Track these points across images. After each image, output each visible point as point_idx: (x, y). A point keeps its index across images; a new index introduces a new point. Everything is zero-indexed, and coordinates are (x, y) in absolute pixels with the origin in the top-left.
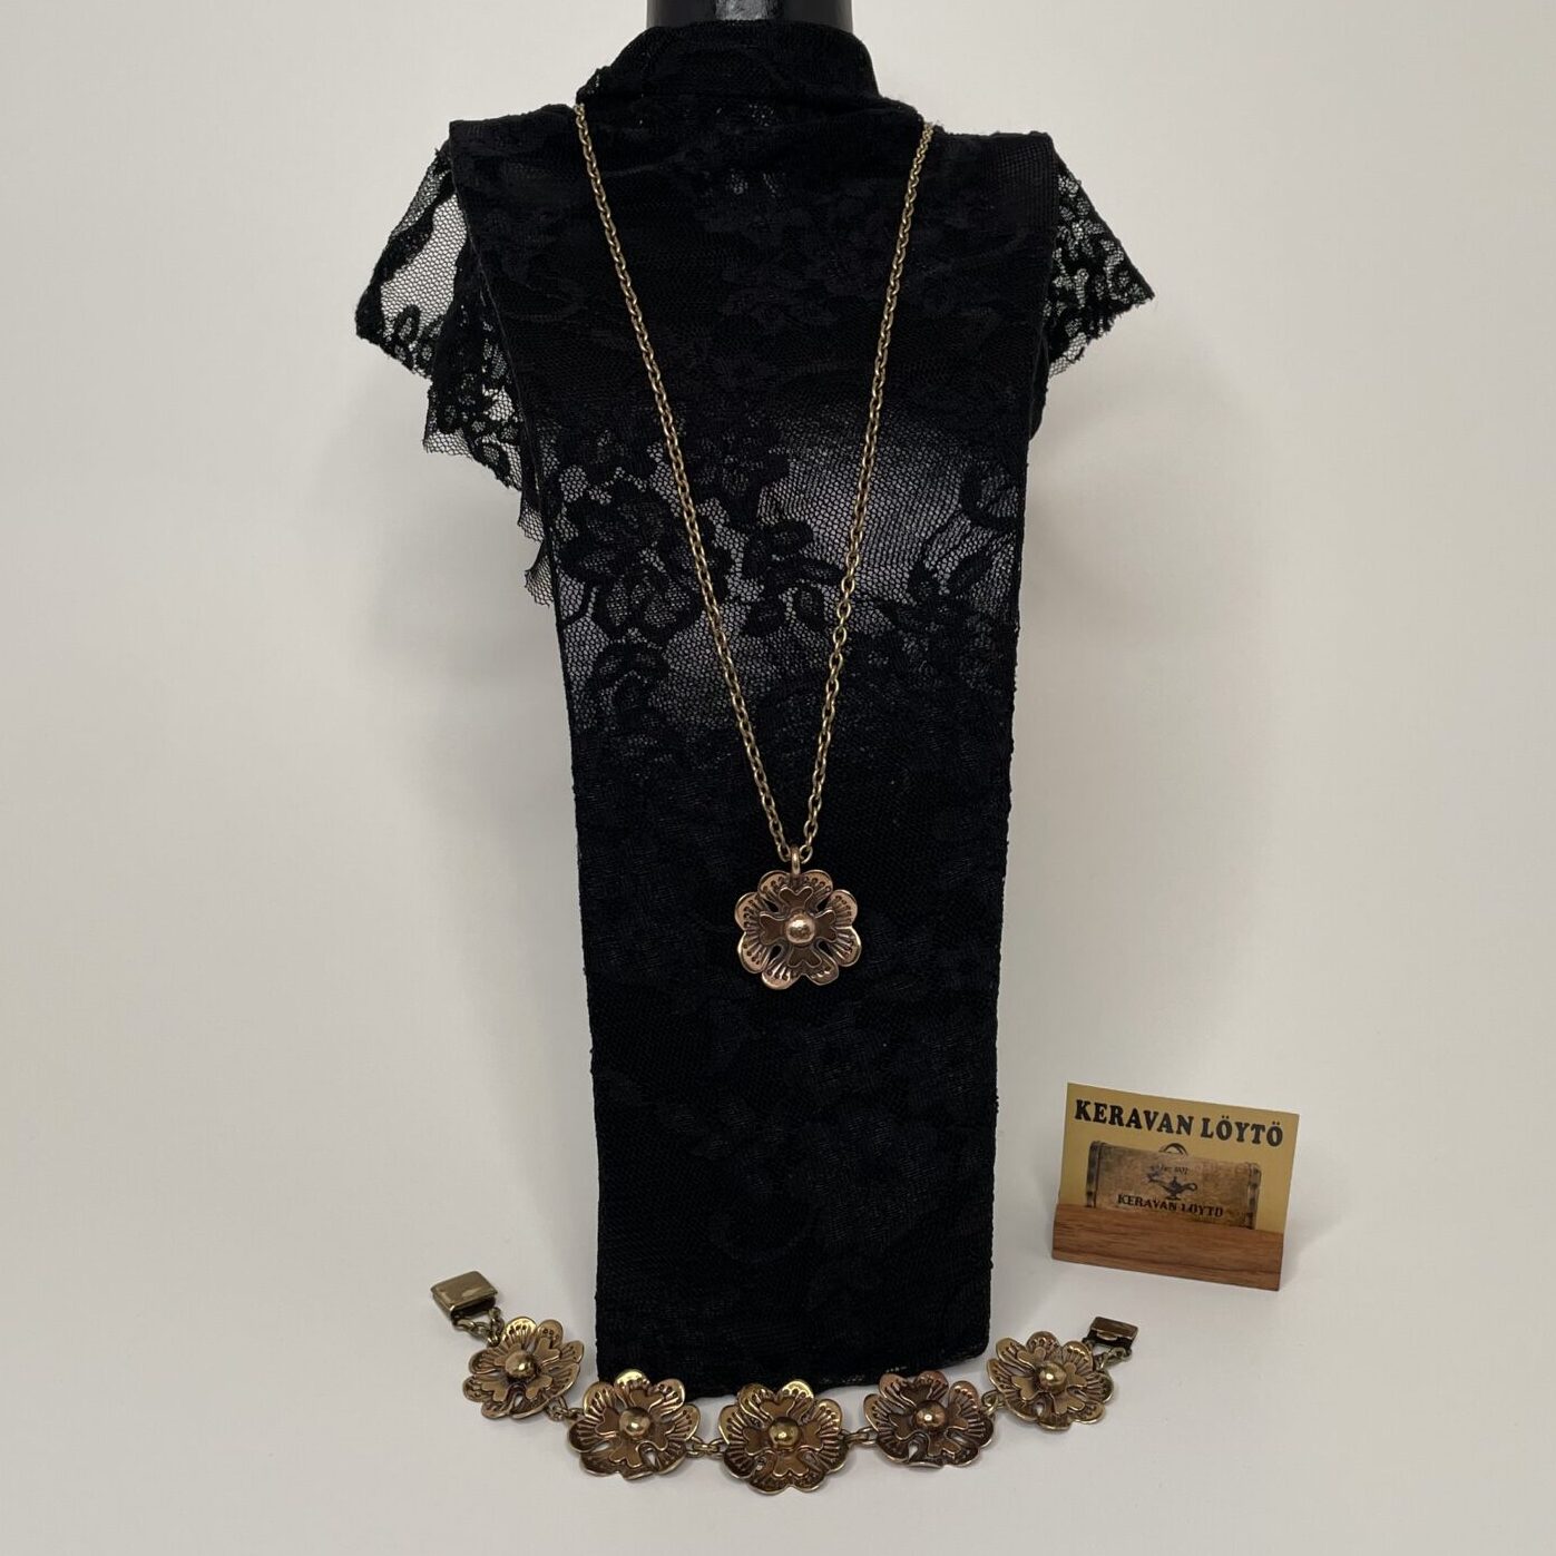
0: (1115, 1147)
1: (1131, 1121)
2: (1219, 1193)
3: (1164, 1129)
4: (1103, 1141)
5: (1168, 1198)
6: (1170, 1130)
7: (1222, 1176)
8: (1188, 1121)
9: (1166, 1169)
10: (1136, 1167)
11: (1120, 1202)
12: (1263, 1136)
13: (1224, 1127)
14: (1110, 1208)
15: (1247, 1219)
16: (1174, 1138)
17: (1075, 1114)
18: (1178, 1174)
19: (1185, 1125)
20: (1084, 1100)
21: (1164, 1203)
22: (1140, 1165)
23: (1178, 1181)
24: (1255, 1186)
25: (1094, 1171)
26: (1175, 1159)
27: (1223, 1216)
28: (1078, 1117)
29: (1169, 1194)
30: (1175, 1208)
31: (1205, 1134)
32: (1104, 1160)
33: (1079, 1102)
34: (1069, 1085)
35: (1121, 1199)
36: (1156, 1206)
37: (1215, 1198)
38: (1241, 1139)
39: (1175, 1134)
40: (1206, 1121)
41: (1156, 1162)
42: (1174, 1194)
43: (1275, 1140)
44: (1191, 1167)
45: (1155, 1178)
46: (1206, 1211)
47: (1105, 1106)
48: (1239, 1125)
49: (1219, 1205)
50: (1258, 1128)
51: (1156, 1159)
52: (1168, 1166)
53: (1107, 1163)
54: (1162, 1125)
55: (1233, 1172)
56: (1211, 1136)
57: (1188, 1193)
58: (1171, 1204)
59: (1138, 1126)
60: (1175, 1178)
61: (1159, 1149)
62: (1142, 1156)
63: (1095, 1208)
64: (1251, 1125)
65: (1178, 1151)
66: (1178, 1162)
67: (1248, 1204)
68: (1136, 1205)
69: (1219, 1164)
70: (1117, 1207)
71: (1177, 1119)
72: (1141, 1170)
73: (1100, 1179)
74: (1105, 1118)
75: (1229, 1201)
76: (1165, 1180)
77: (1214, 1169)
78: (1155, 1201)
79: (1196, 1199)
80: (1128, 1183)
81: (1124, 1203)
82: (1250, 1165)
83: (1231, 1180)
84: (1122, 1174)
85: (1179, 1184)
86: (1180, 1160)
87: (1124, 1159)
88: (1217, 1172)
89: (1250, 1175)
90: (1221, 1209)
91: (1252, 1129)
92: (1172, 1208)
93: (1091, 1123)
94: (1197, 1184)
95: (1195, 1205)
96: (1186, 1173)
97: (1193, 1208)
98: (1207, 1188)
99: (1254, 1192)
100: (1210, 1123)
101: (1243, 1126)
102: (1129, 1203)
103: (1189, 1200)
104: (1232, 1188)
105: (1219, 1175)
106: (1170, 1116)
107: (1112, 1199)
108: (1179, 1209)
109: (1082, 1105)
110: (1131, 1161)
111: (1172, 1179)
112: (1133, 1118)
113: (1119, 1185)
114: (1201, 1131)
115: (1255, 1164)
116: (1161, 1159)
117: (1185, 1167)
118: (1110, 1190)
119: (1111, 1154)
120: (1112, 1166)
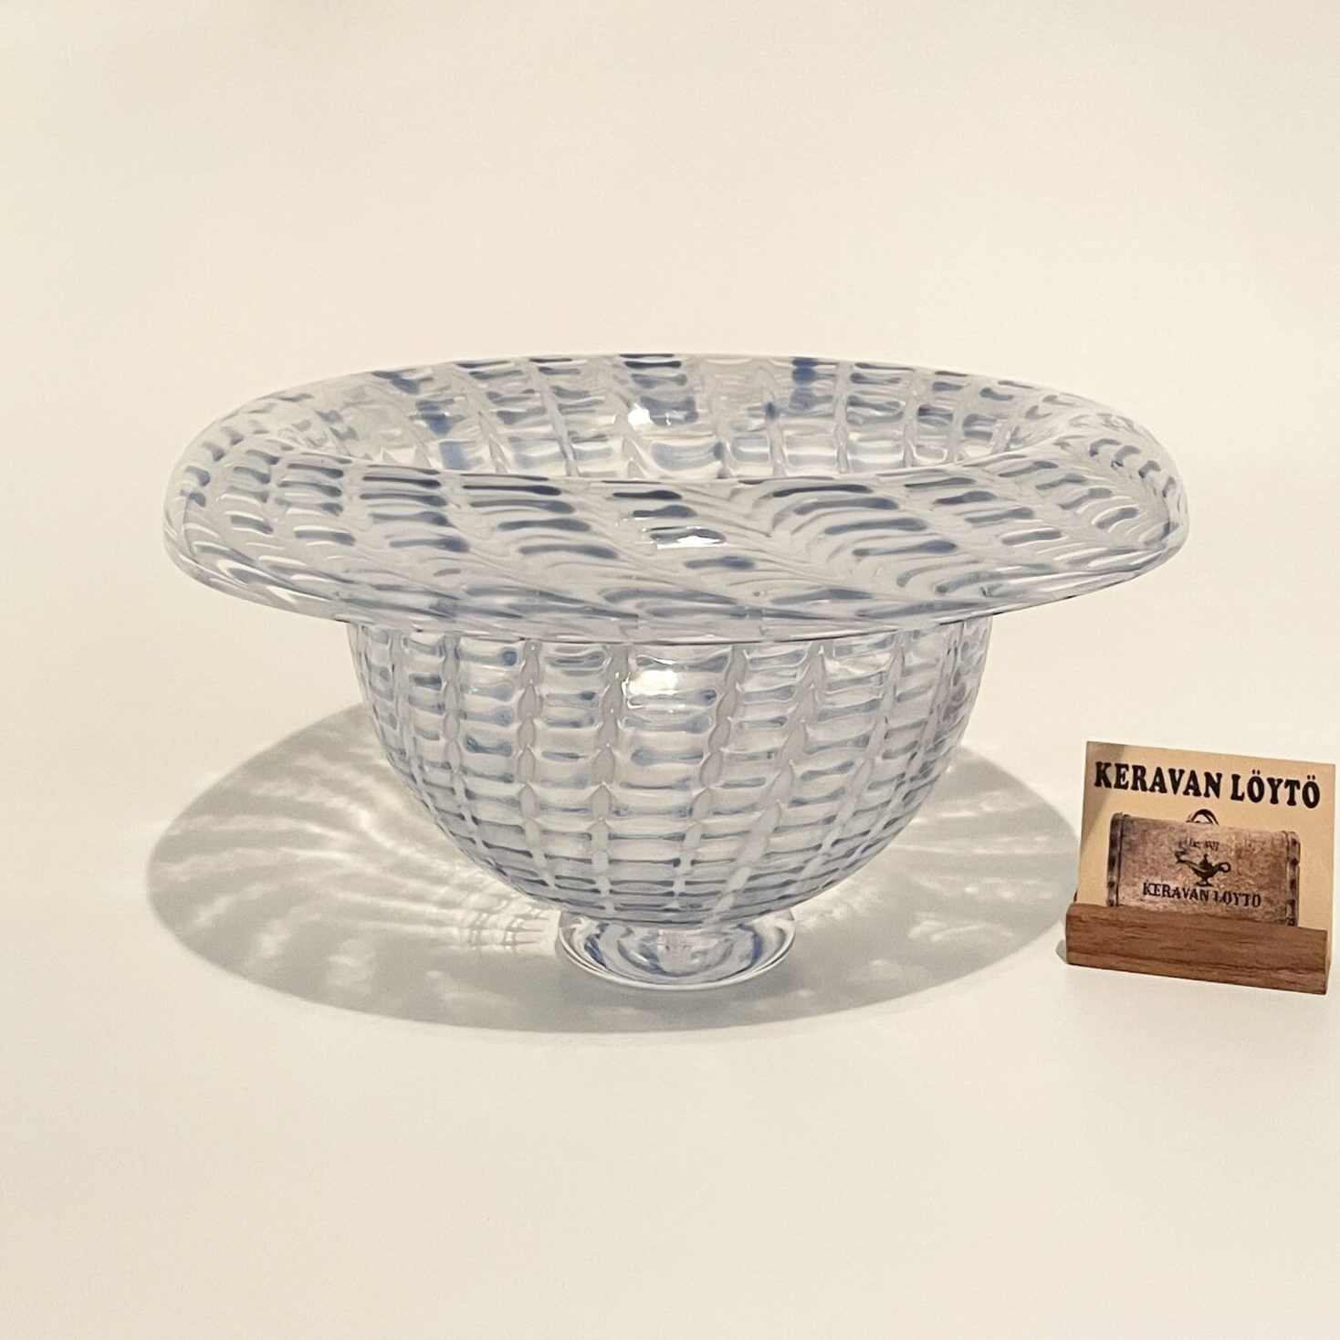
0: (1138, 820)
1: (1155, 783)
2: (1256, 873)
3: (1191, 791)
4: (1124, 813)
5: (1198, 884)
6: (1197, 793)
7: (1256, 852)
8: (1215, 779)
9: (1195, 846)
10: (1161, 845)
11: (1145, 893)
12: (1299, 794)
13: (1255, 785)
14: (1134, 903)
15: (1289, 907)
16: (1201, 802)
17: (1094, 781)
18: (1209, 852)
19: (1213, 782)
20: (1104, 761)
21: (1195, 890)
22: (1166, 843)
23: (1209, 861)
24: (1295, 863)
25: (1115, 853)
26: (1204, 832)
27: (1260, 907)
28: (1098, 784)
29: (1200, 879)
30: (1207, 898)
31: (1235, 797)
32: (1125, 839)
33: (1099, 764)
34: (1088, 743)
35: (1146, 891)
36: (1186, 895)
37: (1252, 883)
38: (1274, 800)
39: (1202, 796)
40: (1236, 778)
41: (1183, 835)
42: (1205, 879)
43: (1312, 799)
44: (1222, 841)
45: (1183, 858)
46: (1243, 899)
47: (1126, 767)
48: (1271, 781)
49: (1255, 890)
50: (1292, 784)
51: (1185, 831)
52: (1197, 840)
53: (1131, 840)
54: (1189, 787)
55: (1268, 845)
56: (1241, 798)
57: (1220, 875)
58: (1202, 891)
59: (1163, 790)
60: (1206, 856)
61: (1186, 818)
62: (1168, 828)
63: (1117, 905)
64: (1284, 781)
65: (1207, 820)
66: (1207, 834)
67: (1288, 885)
68: (1164, 896)
69: (1254, 835)
70: (1142, 900)
71: (1204, 778)
72: (1167, 848)
73: (1123, 863)
74: (1127, 783)
75: (1268, 884)
76: (1194, 860)
77: (1248, 842)
78: (1184, 890)
79: (1231, 885)
80: (1152, 868)
81: (1150, 894)
82: (1287, 835)
83: (1266, 855)
84: (1147, 854)
85: (1210, 865)
86: (1209, 832)
87: (1149, 834)
88: (1250, 845)
89: (1288, 849)
90: (1258, 896)
91: (1286, 787)
92: (1203, 897)
93: (1113, 790)
94: (1230, 863)
95: (1229, 893)
96: (1217, 849)
97: (1227, 897)
98: (1240, 869)
99: (1294, 870)
100: (1240, 781)
101: (1276, 783)
102: (1155, 895)
103: (1222, 886)
104: (1269, 867)
105: (1254, 850)
106: (1197, 774)
107: (1135, 888)
108: (1211, 900)
109: (1103, 767)
110: (1156, 838)
111: (1202, 858)
112: (1158, 780)
113: (1144, 870)
114: (1231, 792)
115: (1293, 833)
116: (1188, 832)
117: (1215, 841)
118: (1135, 877)
119: (1134, 827)
120: (1136, 845)
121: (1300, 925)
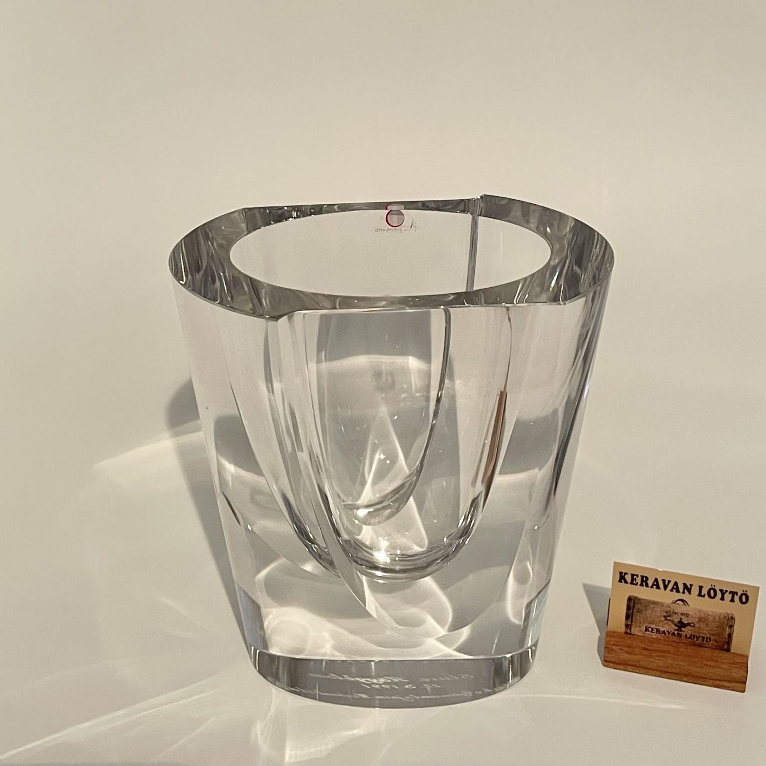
0: (644, 600)
1: (653, 585)
2: (709, 629)
3: (674, 590)
4: (636, 596)
5: (676, 630)
6: (678, 591)
7: (710, 619)
8: (689, 587)
9: (675, 613)
10: (656, 611)
12: (737, 598)
13: (712, 591)
14: (640, 634)
15: (726, 644)
16: (680, 596)
17: (618, 580)
18: (683, 617)
19: (688, 589)
20: (624, 572)
21: (674, 633)
23: (683, 620)
24: (731, 627)
25: (630, 612)
26: (681, 608)
27: (710, 643)
28: (620, 581)
29: (677, 628)
30: (681, 636)
31: (699, 595)
32: (637, 607)
33: (621, 573)
34: (615, 563)
35: (647, 630)
36: (669, 634)
37: (707, 632)
38: (722, 599)
39: (682, 594)
40: (701, 588)
41: (669, 609)
42: (680, 628)
43: (744, 600)
44: (691, 613)
45: (668, 618)
46: (701, 638)
47: (637, 576)
48: (721, 591)
49: (708, 636)
50: (734, 593)
51: (670, 607)
52: (676, 612)
53: (639, 608)
54: (673, 588)
55: (718, 617)
56: (704, 596)
57: (689, 627)
58: (678, 633)
59: (658, 588)
60: (681, 618)
61: (671, 601)
62: (660, 605)
63: (630, 634)
64: (729, 591)
65: (683, 604)
66: (683, 610)
67: (727, 636)
68: (656, 633)
69: (709, 613)
70: (644, 633)
71: (682, 585)
72: (659, 612)
73: (634, 617)
74: (637, 583)
75: (715, 634)
76: (674, 620)
77: (706, 615)
78: (668, 632)
79: (694, 632)
80: (651, 621)
81: (649, 631)
82: (728, 614)
83: (716, 622)
84: (648, 615)
85: (683, 623)
86: (684, 609)
87: (649, 606)
88: (707, 617)
89: (728, 620)
90: (710, 638)
91: (730, 593)
92: (679, 636)
93: (629, 585)
94: (695, 623)
95: (694, 635)
96: (687, 617)
97: (692, 637)
98: (701, 626)
99: (731, 630)
100: (703, 589)
101: (724, 592)
102: (652, 632)
103: (690, 632)
104: (717, 627)
105: (709, 619)
106: (678, 582)
107: (641, 628)
108: (683, 637)
109: (623, 575)
110: (654, 608)
111: (679, 619)
112: (655, 583)
113: (646, 621)
114: (697, 593)
115: (732, 614)
116: (672, 607)
117: (687, 612)
118: (640, 623)
119: (641, 603)
120: (642, 610)
121: (732, 651)
